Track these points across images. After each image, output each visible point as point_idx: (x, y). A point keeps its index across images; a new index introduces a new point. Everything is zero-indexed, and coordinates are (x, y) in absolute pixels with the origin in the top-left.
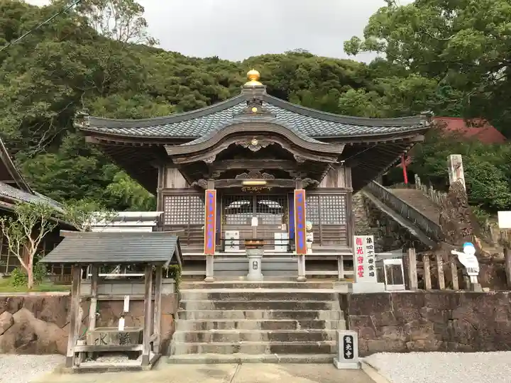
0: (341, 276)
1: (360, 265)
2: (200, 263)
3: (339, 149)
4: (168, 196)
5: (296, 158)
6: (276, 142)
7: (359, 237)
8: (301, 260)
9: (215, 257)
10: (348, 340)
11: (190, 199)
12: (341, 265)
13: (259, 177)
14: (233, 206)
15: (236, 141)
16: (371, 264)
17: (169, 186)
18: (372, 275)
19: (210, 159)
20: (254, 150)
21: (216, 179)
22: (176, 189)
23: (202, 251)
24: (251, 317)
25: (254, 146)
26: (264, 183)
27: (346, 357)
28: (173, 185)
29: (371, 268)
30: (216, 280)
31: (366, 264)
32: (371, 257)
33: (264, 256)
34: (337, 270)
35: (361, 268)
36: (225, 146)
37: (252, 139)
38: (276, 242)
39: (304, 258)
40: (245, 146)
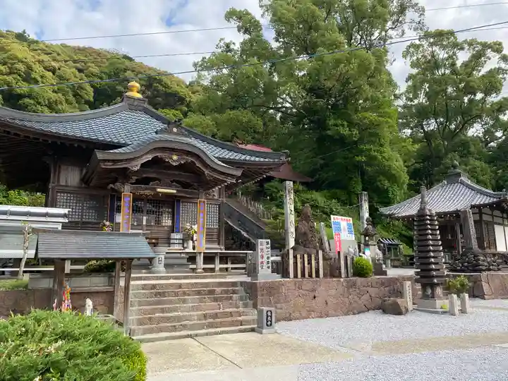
0: (217, 269)
1: (261, 260)
3: (239, 173)
4: (60, 192)
6: (194, 160)
8: (200, 256)
10: (269, 314)
12: (217, 261)
13: (169, 186)
15: (159, 155)
16: (268, 260)
17: (62, 182)
18: (268, 267)
19: (135, 167)
21: (132, 184)
22: (70, 186)
24: (184, 301)
25: (174, 161)
26: (175, 191)
27: (267, 325)
28: (66, 182)
29: (268, 263)
31: (265, 260)
32: (268, 255)
33: (167, 253)
34: (214, 264)
35: (262, 263)
36: (150, 157)
37: (172, 155)
38: (172, 241)
39: (202, 254)
40: (167, 160)
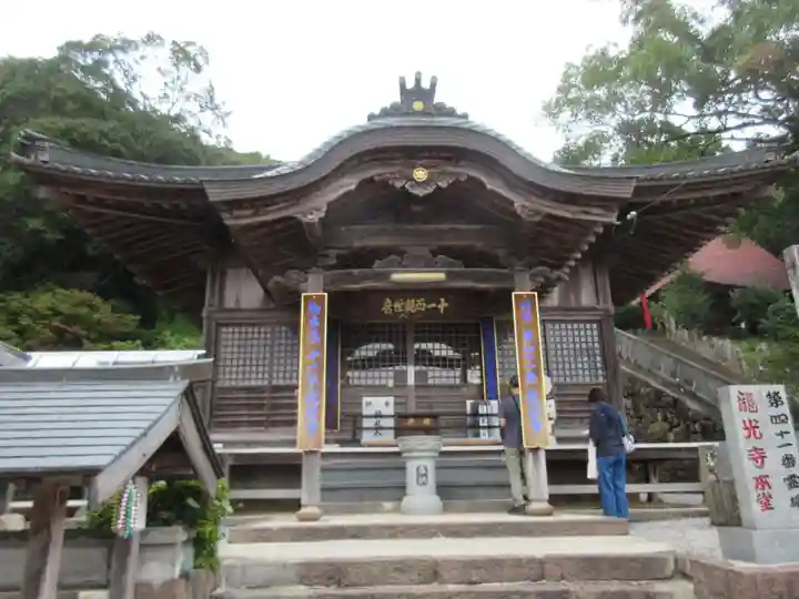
1: (758, 473)
2: (288, 470)
3: (625, 189)
4: (227, 325)
5: (519, 211)
6: (474, 173)
7: (745, 388)
9: (325, 455)
11: (272, 332)
13: (429, 265)
14: (363, 353)
15: (374, 172)
16: (789, 472)
17: (230, 303)
19: (312, 212)
20: (420, 192)
21: (326, 268)
22: (244, 310)
23: (293, 443)
25: (419, 184)
26: (441, 276)
28: (238, 301)
29: (793, 483)
30: (327, 512)
31: (775, 469)
32: (788, 450)
33: (443, 454)
35: (762, 482)
36: (350, 183)
37: (414, 167)
39: (542, 457)
40: (398, 184)
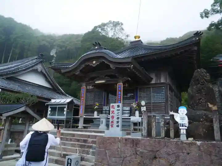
5: (112, 68)
6: (103, 61)
7: (113, 104)
10: (69, 161)
16: (118, 120)
18: (118, 126)
19: (77, 72)
20: (94, 66)
25: (94, 64)
29: (118, 122)
31: (115, 120)
32: (118, 116)
35: (112, 122)
37: (93, 61)
40: (91, 65)
